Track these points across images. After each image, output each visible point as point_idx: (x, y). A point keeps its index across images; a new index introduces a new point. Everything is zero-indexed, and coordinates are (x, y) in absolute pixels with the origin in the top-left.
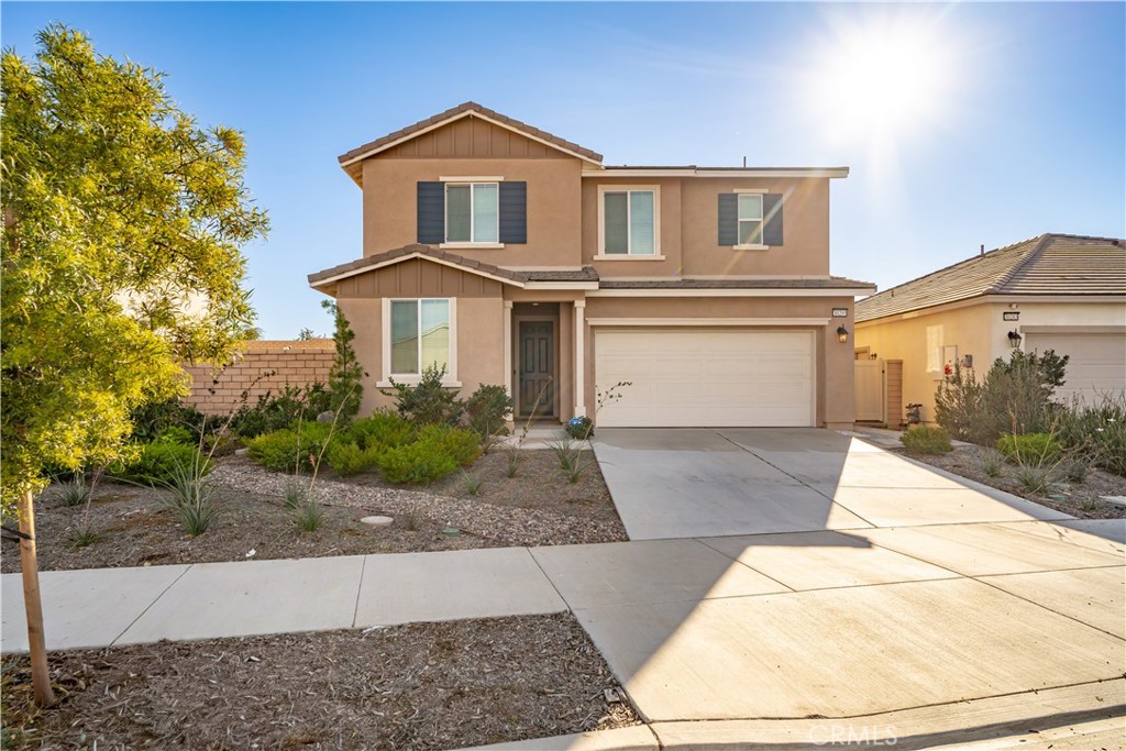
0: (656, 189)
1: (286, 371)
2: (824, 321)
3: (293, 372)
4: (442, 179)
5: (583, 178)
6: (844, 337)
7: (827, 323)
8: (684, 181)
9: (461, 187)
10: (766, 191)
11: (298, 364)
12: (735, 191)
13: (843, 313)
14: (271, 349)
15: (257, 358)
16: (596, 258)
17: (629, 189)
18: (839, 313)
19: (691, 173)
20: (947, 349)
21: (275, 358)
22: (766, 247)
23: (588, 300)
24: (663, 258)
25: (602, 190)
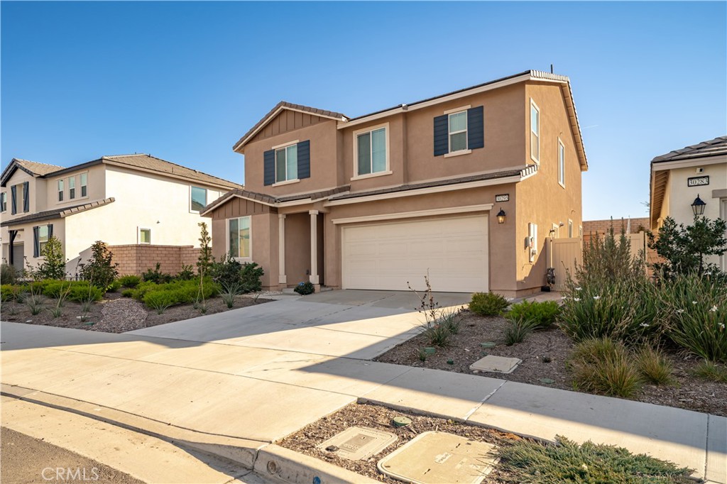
0: (386, 126)
2: (488, 207)
4: (273, 148)
6: (501, 219)
7: (490, 208)
9: (282, 151)
10: (469, 107)
12: (445, 113)
13: (506, 198)
16: (352, 179)
17: (370, 130)
18: (502, 198)
22: (470, 151)
24: (391, 172)
25: (356, 134)
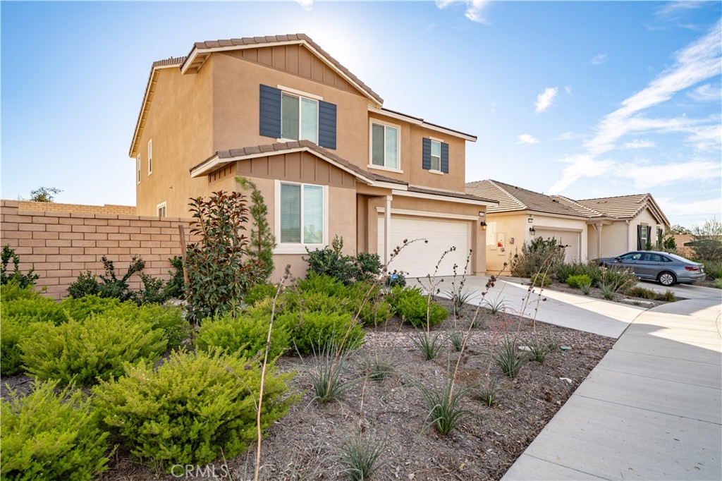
0: (399, 127)
1: (140, 237)
3: (148, 238)
4: (279, 87)
5: (369, 112)
6: (484, 227)
7: (476, 219)
8: (412, 126)
9: (293, 98)
10: (443, 141)
11: (152, 231)
12: (431, 138)
13: (483, 214)
14: (122, 215)
15: (105, 223)
16: (368, 166)
17: (386, 124)
18: (481, 214)
19: (420, 123)
20: (499, 235)
21: (127, 223)
22: (442, 173)
23: (394, 196)
24: (402, 172)
